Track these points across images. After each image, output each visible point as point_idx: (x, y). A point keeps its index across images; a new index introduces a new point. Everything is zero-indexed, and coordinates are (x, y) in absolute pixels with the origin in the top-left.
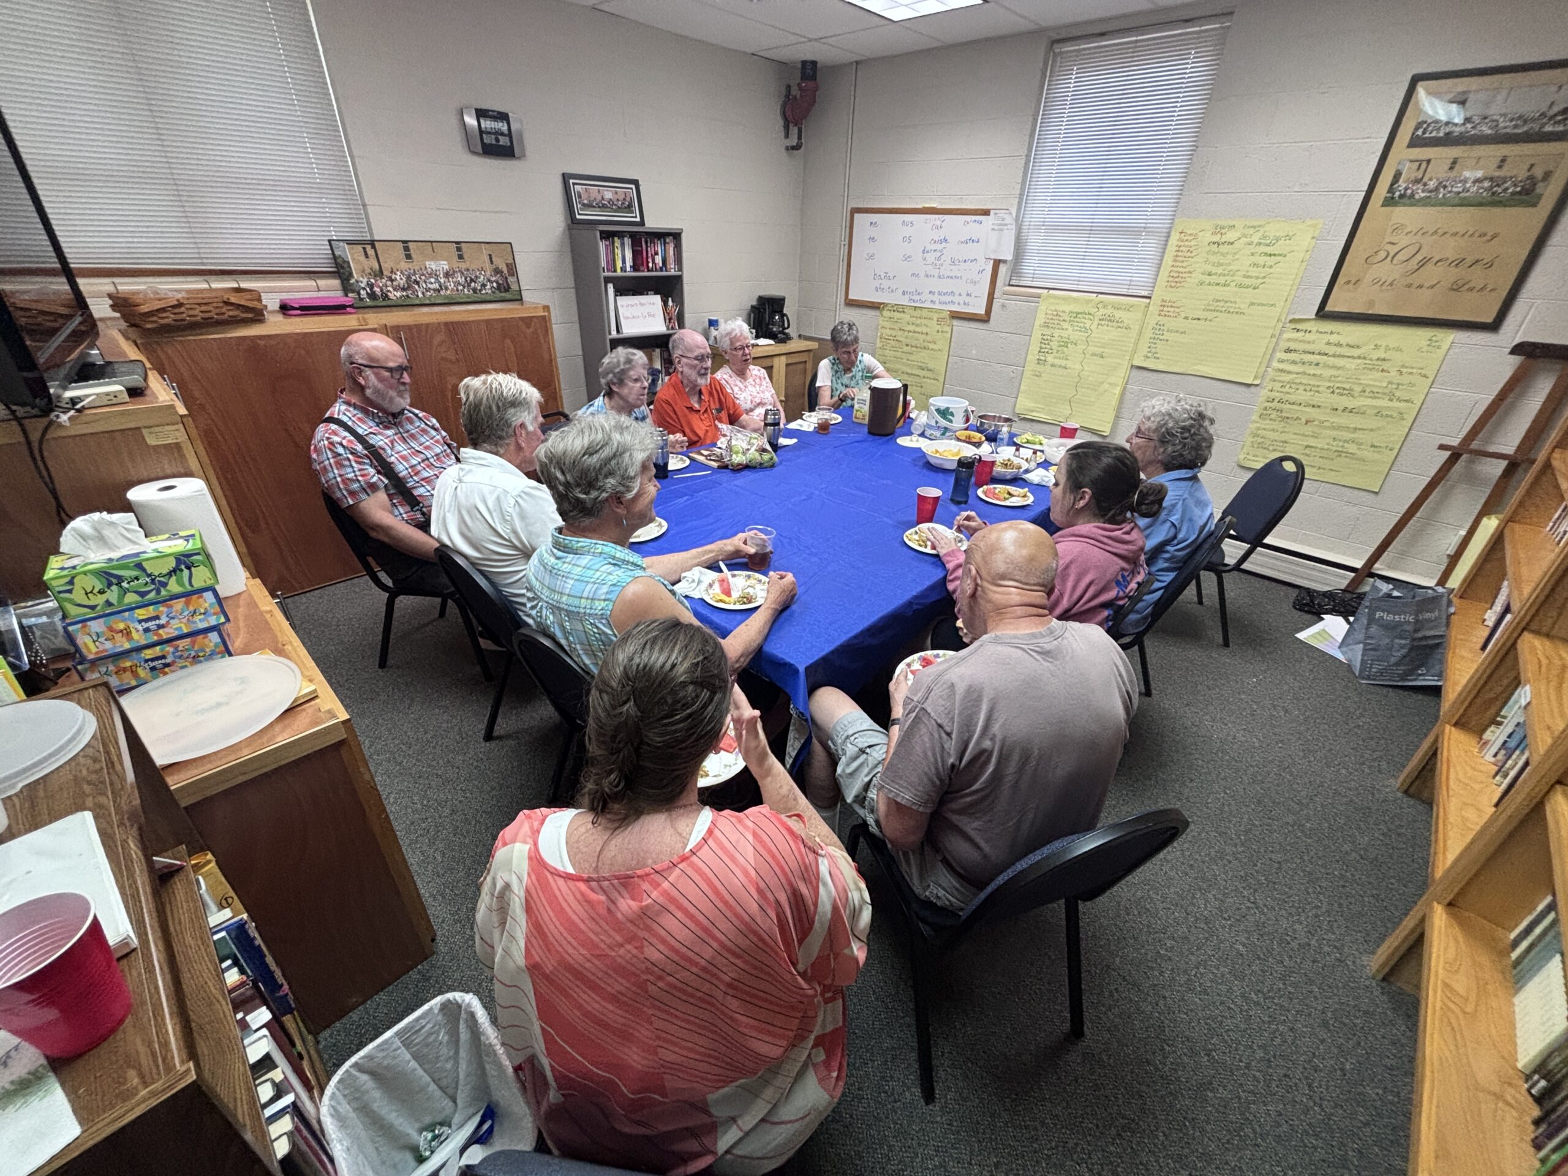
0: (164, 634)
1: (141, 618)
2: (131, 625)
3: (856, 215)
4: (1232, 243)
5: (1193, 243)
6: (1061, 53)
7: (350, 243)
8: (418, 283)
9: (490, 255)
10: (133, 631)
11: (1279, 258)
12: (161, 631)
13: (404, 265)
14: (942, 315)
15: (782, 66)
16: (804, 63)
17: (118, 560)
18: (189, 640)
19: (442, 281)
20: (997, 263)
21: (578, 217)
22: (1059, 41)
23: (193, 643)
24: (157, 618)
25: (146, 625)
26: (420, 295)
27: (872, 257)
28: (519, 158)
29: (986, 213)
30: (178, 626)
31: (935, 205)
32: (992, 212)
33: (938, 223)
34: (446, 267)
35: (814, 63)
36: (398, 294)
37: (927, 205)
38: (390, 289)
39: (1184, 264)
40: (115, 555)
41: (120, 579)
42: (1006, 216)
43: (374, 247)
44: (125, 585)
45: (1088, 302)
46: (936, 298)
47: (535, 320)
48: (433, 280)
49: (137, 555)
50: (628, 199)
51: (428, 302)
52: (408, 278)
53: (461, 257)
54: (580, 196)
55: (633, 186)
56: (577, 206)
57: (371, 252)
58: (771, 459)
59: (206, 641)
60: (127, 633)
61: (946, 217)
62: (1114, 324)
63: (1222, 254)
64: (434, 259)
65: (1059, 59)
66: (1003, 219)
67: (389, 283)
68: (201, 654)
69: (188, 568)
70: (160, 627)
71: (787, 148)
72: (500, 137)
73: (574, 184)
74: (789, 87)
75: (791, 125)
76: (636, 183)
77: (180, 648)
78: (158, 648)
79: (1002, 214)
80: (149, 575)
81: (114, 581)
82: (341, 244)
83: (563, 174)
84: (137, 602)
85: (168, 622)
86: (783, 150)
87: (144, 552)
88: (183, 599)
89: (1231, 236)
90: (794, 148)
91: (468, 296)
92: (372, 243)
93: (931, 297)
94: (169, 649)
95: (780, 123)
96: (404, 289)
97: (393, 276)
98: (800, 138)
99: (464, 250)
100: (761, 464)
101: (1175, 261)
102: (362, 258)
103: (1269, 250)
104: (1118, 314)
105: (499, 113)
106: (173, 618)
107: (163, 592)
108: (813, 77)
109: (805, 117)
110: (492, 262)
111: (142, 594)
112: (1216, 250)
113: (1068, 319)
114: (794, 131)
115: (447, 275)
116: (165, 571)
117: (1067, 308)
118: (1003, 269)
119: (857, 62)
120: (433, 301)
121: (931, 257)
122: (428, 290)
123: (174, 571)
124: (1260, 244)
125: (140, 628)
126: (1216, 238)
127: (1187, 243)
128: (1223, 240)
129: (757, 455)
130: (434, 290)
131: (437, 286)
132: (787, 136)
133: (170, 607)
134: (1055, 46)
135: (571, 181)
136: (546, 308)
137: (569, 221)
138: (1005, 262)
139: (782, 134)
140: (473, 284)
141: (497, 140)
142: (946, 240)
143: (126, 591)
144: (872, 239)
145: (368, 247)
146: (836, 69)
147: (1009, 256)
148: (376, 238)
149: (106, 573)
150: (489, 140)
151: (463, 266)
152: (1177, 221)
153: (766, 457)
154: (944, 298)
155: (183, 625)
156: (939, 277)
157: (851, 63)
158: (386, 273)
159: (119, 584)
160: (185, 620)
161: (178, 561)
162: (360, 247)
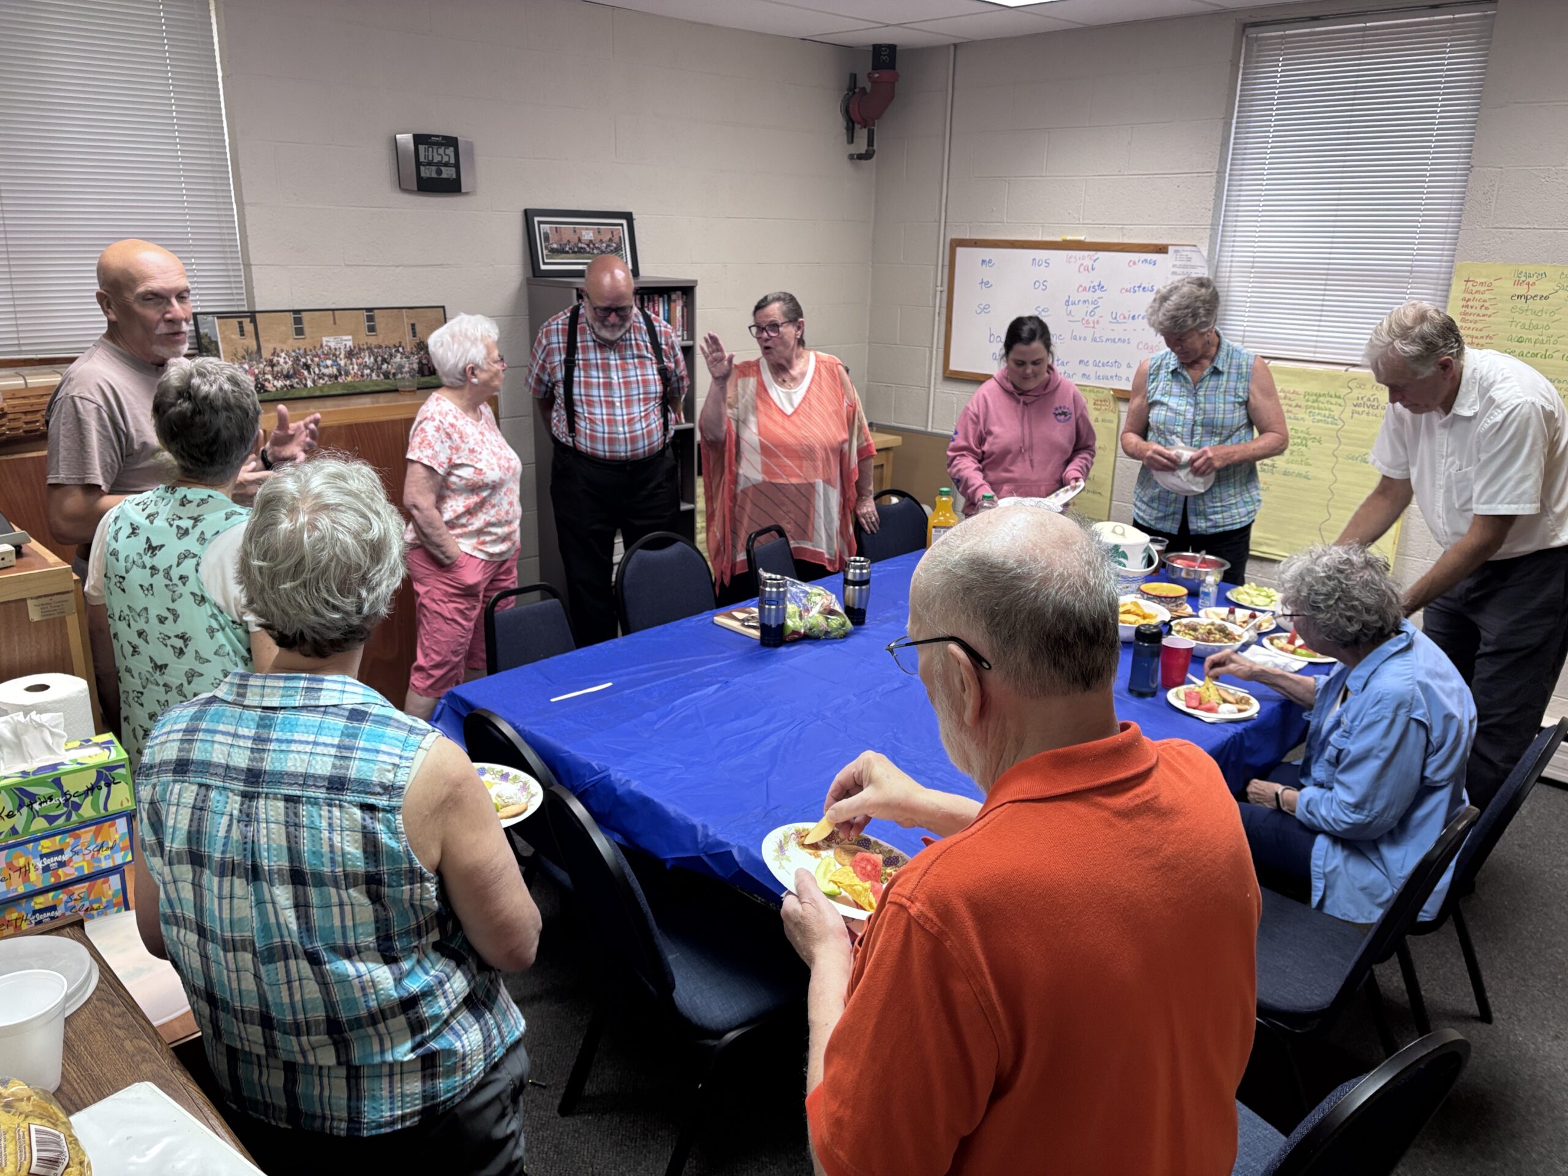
0: (65, 874)
1: (45, 851)
2: (32, 861)
3: (960, 251)
4: (1546, 298)
5: (1486, 296)
6: (1257, 39)
7: (222, 316)
8: (307, 367)
9: (413, 325)
10: (32, 869)
12: (60, 871)
13: (293, 343)
14: (1101, 396)
15: (845, 51)
16: (877, 49)
17: (34, 773)
18: (87, 884)
19: (342, 363)
21: (543, 267)
22: (1255, 25)
23: (90, 890)
24: (60, 852)
25: (47, 861)
26: (310, 384)
27: (985, 309)
28: (467, 193)
29: (1162, 249)
30: (81, 865)
31: (1082, 238)
32: (1170, 248)
33: (1088, 262)
34: (350, 344)
35: (892, 48)
36: (279, 384)
37: (1069, 238)
38: (269, 377)
39: (1477, 325)
40: (30, 767)
41: (33, 798)
42: (1194, 256)
43: (253, 321)
44: (36, 806)
45: (1333, 378)
46: (1090, 370)
48: (329, 362)
49: (54, 767)
50: (616, 239)
51: (318, 393)
52: (296, 360)
53: (372, 329)
54: (547, 239)
55: (624, 222)
56: (542, 251)
57: (248, 326)
58: (843, 625)
59: (106, 886)
60: (24, 872)
61: (1100, 254)
63: (1535, 313)
64: (335, 333)
65: (1255, 48)
66: (1189, 259)
67: (268, 369)
68: (95, 906)
69: (108, 785)
70: (62, 864)
71: (851, 157)
72: (443, 169)
73: (540, 223)
74: (854, 78)
75: (857, 126)
76: (628, 217)
77: (76, 896)
78: (51, 895)
79: (1187, 251)
80: (64, 794)
81: (27, 801)
82: (210, 318)
83: (526, 212)
84: (45, 830)
85: (70, 859)
86: (846, 157)
87: (62, 764)
88: (93, 828)
89: (1542, 287)
90: (861, 157)
91: (376, 383)
92: (252, 315)
93: (1083, 369)
94: (62, 896)
95: (840, 122)
96: (287, 377)
97: (275, 359)
98: (871, 142)
99: (377, 320)
100: (827, 633)
102: (236, 336)
105: (445, 138)
106: (77, 853)
107: (74, 818)
108: (892, 65)
109: (879, 116)
110: (414, 334)
111: (51, 819)
112: (1525, 306)
113: (1303, 403)
114: (862, 134)
115: (350, 354)
116: (83, 789)
117: (1301, 388)
119: (955, 45)
120: (326, 392)
121: (1080, 311)
122: (321, 376)
123: (91, 790)
125: (40, 866)
126: (1522, 290)
127: (1478, 296)
128: (1532, 293)
129: (821, 619)
130: (330, 376)
131: (335, 371)
132: (851, 140)
133: (78, 837)
134: (1249, 31)
135: (536, 219)
137: (530, 274)
139: (845, 138)
140: (385, 366)
141: (439, 172)
142: (1101, 287)
143: (35, 814)
144: (985, 284)
145: (246, 322)
146: (923, 54)
148: (258, 309)
149: (21, 790)
150: (427, 172)
151: (373, 341)
152: (1458, 264)
153: (835, 621)
154: (1102, 371)
155: (85, 864)
156: (1094, 340)
157: (948, 46)
158: (266, 354)
159: (30, 806)
160: (88, 857)
161: (100, 775)
162: (235, 321)
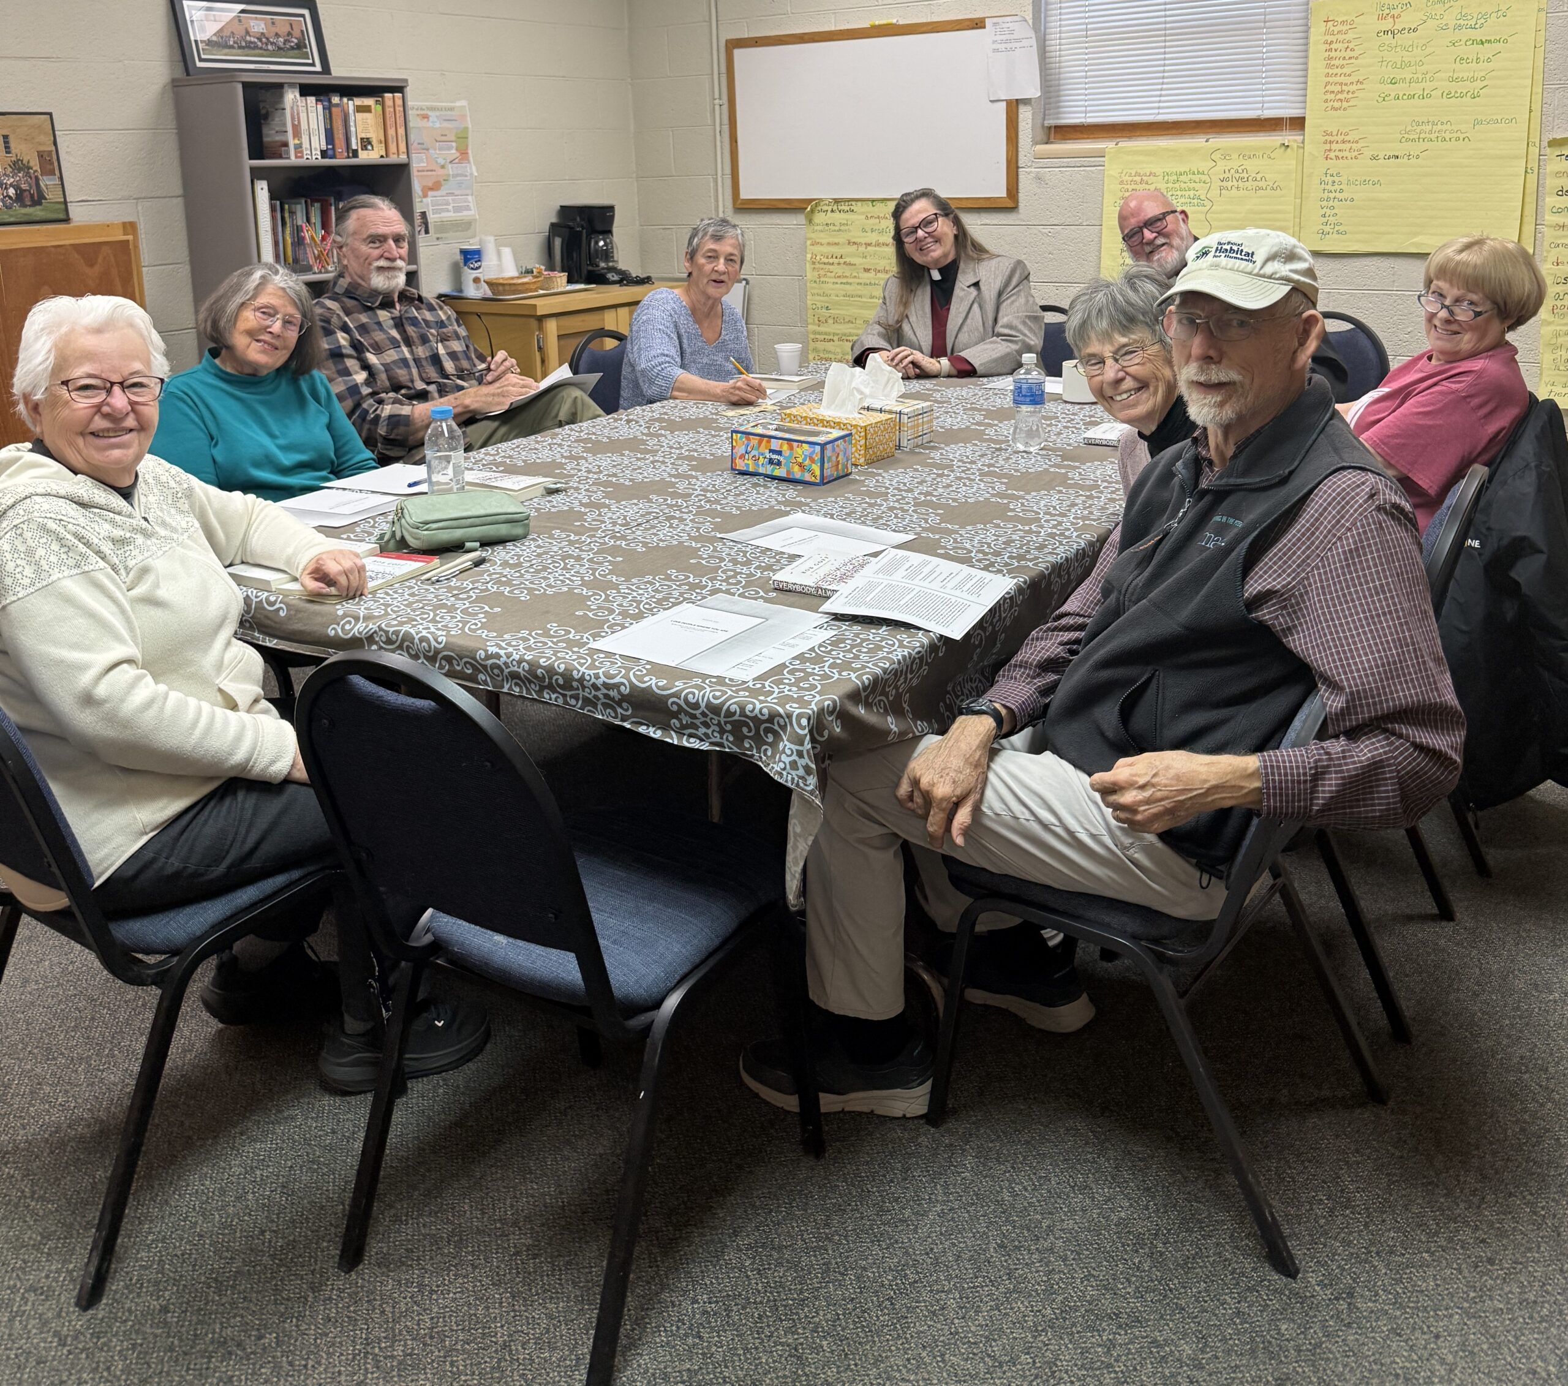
3: (738, 53)
4: (1415, 30)
5: (1350, 36)
11: (1497, 47)
20: (1013, 107)
21: (199, 64)
29: (978, 24)
32: (988, 21)
39: (1344, 70)
42: (1015, 26)
45: (1192, 151)
47: (105, 250)
50: (296, 33)
54: (202, 29)
55: (306, 12)
56: (196, 44)
62: (1248, 184)
63: (1404, 48)
66: (1012, 32)
79: (1008, 23)
89: (1408, 19)
101: (1328, 66)
103: (1477, 35)
104: (1251, 165)
110: (7, 149)
112: (1392, 42)
117: (1157, 169)
118: (1025, 115)
124: (1459, 27)
126: (1387, 24)
127: (1340, 37)
128: (1398, 27)
136: (130, 227)
137: (182, 72)
138: (1026, 102)
147: (1033, 91)
152: (1314, 3)
